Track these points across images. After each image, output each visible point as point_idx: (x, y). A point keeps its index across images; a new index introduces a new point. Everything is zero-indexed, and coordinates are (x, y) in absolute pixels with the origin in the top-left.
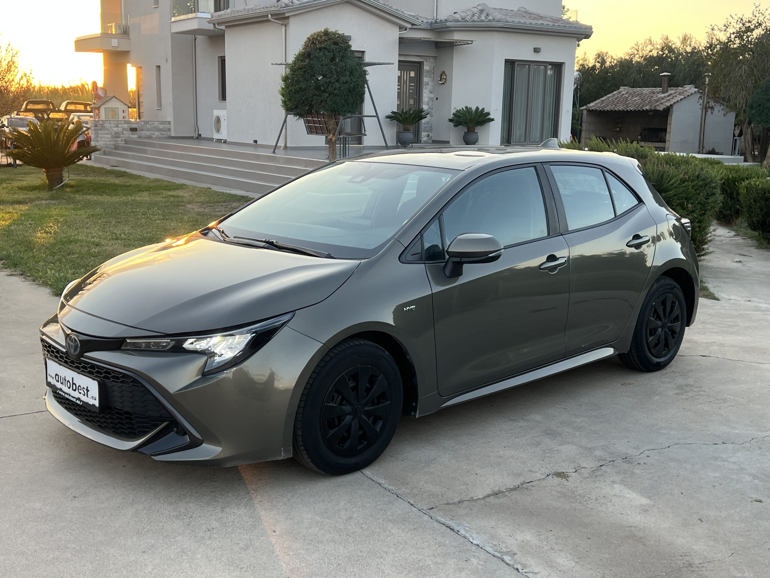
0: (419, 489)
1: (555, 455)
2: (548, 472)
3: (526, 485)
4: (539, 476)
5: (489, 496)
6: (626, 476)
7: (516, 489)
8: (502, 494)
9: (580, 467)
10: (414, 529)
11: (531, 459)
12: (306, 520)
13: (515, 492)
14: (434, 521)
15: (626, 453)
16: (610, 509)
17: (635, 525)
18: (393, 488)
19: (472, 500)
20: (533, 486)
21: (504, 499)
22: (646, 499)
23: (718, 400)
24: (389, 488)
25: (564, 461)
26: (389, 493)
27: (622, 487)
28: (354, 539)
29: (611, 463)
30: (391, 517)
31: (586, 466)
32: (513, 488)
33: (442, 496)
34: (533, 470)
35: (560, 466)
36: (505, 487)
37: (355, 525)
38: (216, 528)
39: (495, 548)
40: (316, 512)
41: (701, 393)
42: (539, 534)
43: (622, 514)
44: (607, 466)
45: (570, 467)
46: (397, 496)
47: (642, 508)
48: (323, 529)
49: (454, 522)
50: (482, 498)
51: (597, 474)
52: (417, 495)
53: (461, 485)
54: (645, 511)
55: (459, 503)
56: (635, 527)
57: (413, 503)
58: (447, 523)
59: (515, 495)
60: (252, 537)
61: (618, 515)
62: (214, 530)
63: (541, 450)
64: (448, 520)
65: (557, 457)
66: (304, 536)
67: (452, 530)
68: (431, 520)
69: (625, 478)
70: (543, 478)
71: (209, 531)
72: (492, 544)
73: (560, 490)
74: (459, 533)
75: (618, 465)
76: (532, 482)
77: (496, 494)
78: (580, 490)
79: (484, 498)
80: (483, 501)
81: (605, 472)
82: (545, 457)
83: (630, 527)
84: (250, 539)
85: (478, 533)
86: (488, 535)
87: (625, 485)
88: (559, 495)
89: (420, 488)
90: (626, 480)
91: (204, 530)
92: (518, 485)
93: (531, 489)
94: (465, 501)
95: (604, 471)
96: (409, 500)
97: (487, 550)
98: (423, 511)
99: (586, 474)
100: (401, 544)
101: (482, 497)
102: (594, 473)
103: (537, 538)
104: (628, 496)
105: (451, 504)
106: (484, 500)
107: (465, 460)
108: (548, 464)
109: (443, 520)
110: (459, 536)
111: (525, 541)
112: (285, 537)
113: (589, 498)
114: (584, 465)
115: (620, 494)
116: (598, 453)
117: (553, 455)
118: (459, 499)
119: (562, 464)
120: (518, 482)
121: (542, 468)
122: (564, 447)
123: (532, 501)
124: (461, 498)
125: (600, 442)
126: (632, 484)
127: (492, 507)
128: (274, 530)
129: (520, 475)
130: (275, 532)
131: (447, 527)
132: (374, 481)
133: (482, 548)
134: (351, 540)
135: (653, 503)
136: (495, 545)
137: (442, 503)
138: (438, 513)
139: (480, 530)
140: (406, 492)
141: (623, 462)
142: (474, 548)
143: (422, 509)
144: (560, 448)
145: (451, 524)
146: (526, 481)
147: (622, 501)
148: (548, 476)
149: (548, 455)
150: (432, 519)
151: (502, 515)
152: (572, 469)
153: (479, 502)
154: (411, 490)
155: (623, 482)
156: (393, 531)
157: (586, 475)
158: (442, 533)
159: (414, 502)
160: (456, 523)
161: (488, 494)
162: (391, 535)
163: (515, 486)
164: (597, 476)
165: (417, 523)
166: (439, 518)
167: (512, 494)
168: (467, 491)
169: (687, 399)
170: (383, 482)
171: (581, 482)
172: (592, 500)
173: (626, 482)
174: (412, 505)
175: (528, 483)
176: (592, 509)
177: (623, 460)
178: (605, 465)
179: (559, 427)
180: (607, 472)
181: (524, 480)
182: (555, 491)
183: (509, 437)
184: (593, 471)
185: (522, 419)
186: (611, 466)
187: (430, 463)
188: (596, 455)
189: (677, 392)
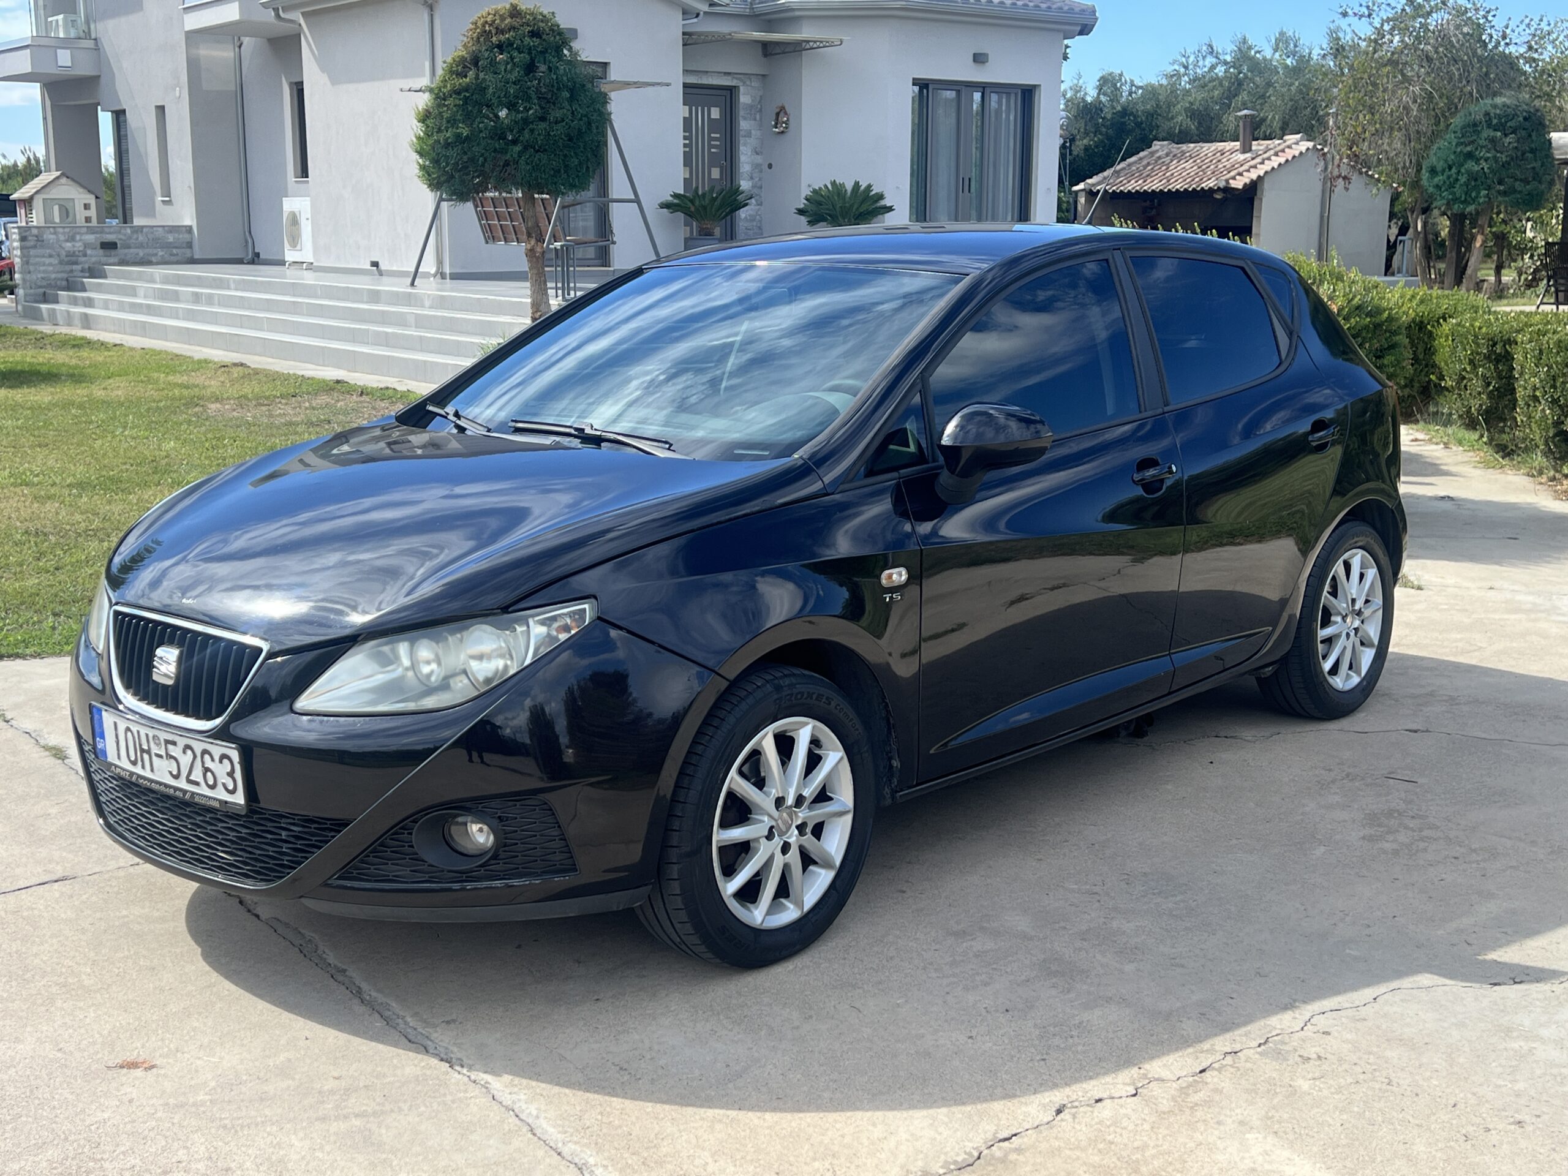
1: (1076, 1040)
3: (1000, 1148)
6: (1275, 1101)
9: (1145, 1077)
11: (1012, 1057)
20: (1019, 1150)
23: (1475, 850)
25: (1100, 1060)
27: (1271, 1140)
29: (1229, 1060)
31: (1163, 1075)
34: (1018, 1094)
36: (943, 1157)
41: (1426, 833)
44: (1219, 1070)
45: (1120, 1080)
51: (1195, 1098)
53: (814, 1159)
63: (1035, 1025)
65: (1080, 1048)
69: (1274, 1109)
70: (1046, 1120)
73: (1097, 1159)
75: (1249, 1065)
76: (1015, 1135)
78: (1153, 1157)
81: (1216, 1090)
82: (1049, 1048)
87: (1276, 1134)
90: (1277, 1116)
93: (1015, 1163)
95: (1211, 1086)
99: (1165, 1102)
102: (1188, 1095)
108: (1058, 1072)
114: (1156, 1070)
115: (1267, 1167)
116: (1189, 1028)
117: (1071, 1041)
120: (975, 1141)
122: (1098, 1012)
125: (1193, 992)
126: (1296, 1129)
141: (1260, 1054)
144: (1086, 1016)
146: (1001, 1136)
148: (1059, 1112)
149: (1057, 1041)
152: (1124, 1084)
155: (1269, 1123)
157: (1165, 1105)
164: (1196, 1104)
169: (1396, 852)
170: (591, 1161)
171: (1153, 1128)
173: (1280, 1122)
175: (1006, 1140)
177: (1259, 1050)
178: (1214, 1069)
179: (1080, 949)
180: (1221, 1092)
181: (991, 1128)
182: (1085, 1163)
183: (947, 990)
184: (1182, 1088)
185: (982, 929)
186: (1232, 1070)
187: (731, 1085)
188: (1185, 1033)
189: (1367, 831)
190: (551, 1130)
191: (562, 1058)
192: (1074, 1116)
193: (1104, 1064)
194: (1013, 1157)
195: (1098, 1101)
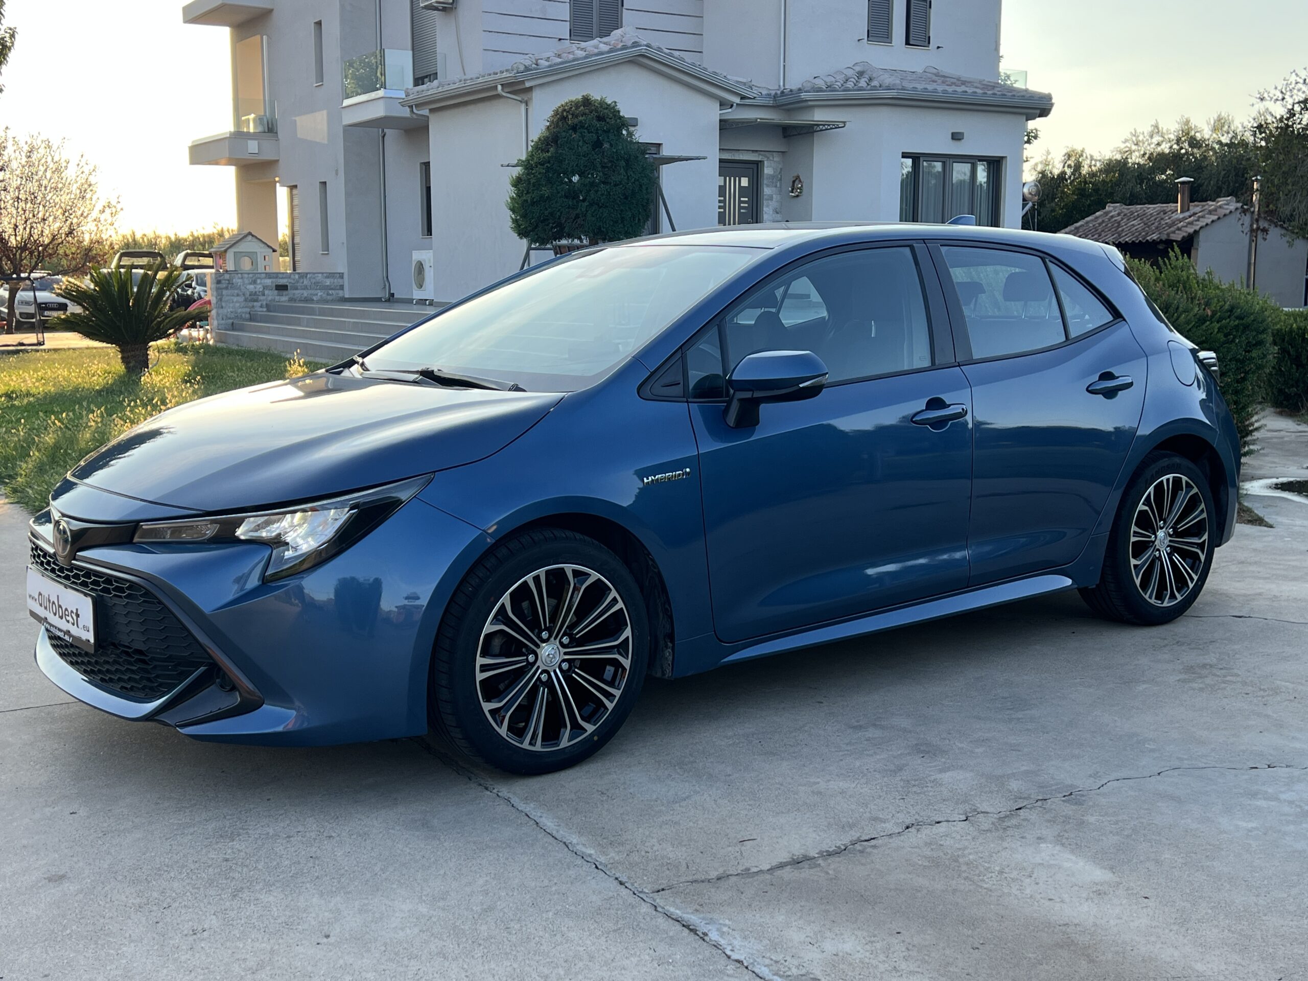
0: (643, 853)
1: (930, 789)
2: (908, 822)
3: (861, 845)
4: (890, 827)
5: (781, 866)
6: (1067, 827)
7: (838, 852)
8: (809, 862)
9: (975, 810)
10: (615, 931)
11: (880, 797)
12: (397, 915)
13: (838, 859)
14: (660, 915)
15: (1071, 786)
16: (1028, 891)
17: (1076, 921)
18: (592, 852)
19: (747, 873)
20: (874, 847)
21: (812, 871)
22: (1103, 871)
23: (1264, 690)
24: (583, 853)
25: (944, 800)
26: (579, 861)
27: (1058, 848)
28: (486, 951)
29: (1039, 803)
30: (573, 908)
31: (988, 810)
32: (833, 851)
33: (688, 867)
34: (881, 816)
35: (935, 810)
36: (819, 848)
37: (496, 923)
38: (210, 929)
39: (775, 968)
40: (424, 898)
41: (1229, 678)
42: (873, 939)
43: (1050, 900)
44: (1031, 809)
45: (956, 811)
46: (597, 867)
47: (1094, 889)
48: (427, 930)
49: (702, 916)
50: (768, 870)
51: (1009, 824)
52: (637, 864)
53: (729, 846)
54: (1100, 894)
55: (719, 879)
56: (1076, 925)
57: (624, 879)
58: (686, 919)
59: (834, 863)
60: (277, 947)
61: (1043, 901)
62: (205, 933)
63: (901, 780)
64: (688, 913)
65: (931, 794)
66: (385, 944)
67: (694, 931)
68: (654, 913)
69: (1065, 831)
70: (897, 831)
71: (195, 934)
72: (772, 959)
73: (929, 853)
74: (706, 938)
75: (1053, 807)
76: (874, 839)
77: (796, 862)
78: (970, 854)
79: (771, 870)
80: (768, 877)
81: (1025, 820)
82: (909, 792)
83: (1065, 925)
84: (272, 952)
85: (745, 938)
86: (766, 942)
87: (1063, 845)
88: (924, 864)
89: (646, 852)
90: (1066, 835)
91: (186, 932)
92: (844, 845)
93: (870, 854)
94: (731, 875)
95: (1022, 818)
96: (617, 876)
97: (756, 970)
98: (641, 895)
100: (581, 960)
101: (768, 867)
102: (1004, 821)
103: (868, 947)
104: (1067, 865)
105: (703, 882)
106: (771, 874)
107: (747, 799)
108: (912, 805)
109: (678, 913)
110: (705, 944)
111: (841, 954)
112: (346, 946)
113: (987, 869)
114: (984, 807)
115: (1052, 862)
116: (1014, 785)
117: (926, 789)
118: (721, 870)
119: (941, 805)
120: (844, 840)
121: (898, 812)
122: (949, 774)
123: (869, 875)
124: (724, 871)
125: (1022, 765)
126: (1079, 842)
127: (784, 887)
128: (327, 934)
129: (851, 826)
130: (327, 936)
131: (684, 926)
132: (556, 839)
133: (747, 968)
134: (478, 953)
135: (1118, 879)
136: (776, 962)
137: (683, 879)
138: (672, 899)
139: (751, 932)
140: (617, 858)
141: (1063, 801)
142: (731, 969)
143: (640, 892)
144: (939, 776)
145: (694, 919)
146: (862, 839)
147: (1054, 874)
148: (908, 828)
149: (915, 789)
150: (656, 910)
151: (802, 904)
152: (959, 814)
153: (761, 877)
154: (627, 855)
155: (1059, 839)
156: (571, 934)
157: (986, 826)
158: (672, 938)
159: (628, 877)
160: (703, 919)
161: (781, 863)
162: (564, 941)
163: (839, 847)
164: (1009, 827)
165: (624, 918)
166: (672, 909)
167: (829, 861)
168: (739, 857)
169: (1201, 690)
170: (575, 841)
171: (974, 838)
172: (992, 872)
173: (1068, 839)
174: (621, 883)
175: (866, 841)
176: (991, 891)
177: (1064, 799)
178: (1027, 808)
179: (945, 739)
180: (1029, 821)
181: (858, 835)
182: (919, 855)
183: (841, 758)
184: (1000, 818)
185: (875, 725)
186: (1039, 809)
187: (677, 805)
188: (1011, 788)
189: (1182, 676)
190: (549, 824)
191: (563, 786)
192: (918, 830)
193: (947, 803)
194: (869, 850)
195: (938, 822)
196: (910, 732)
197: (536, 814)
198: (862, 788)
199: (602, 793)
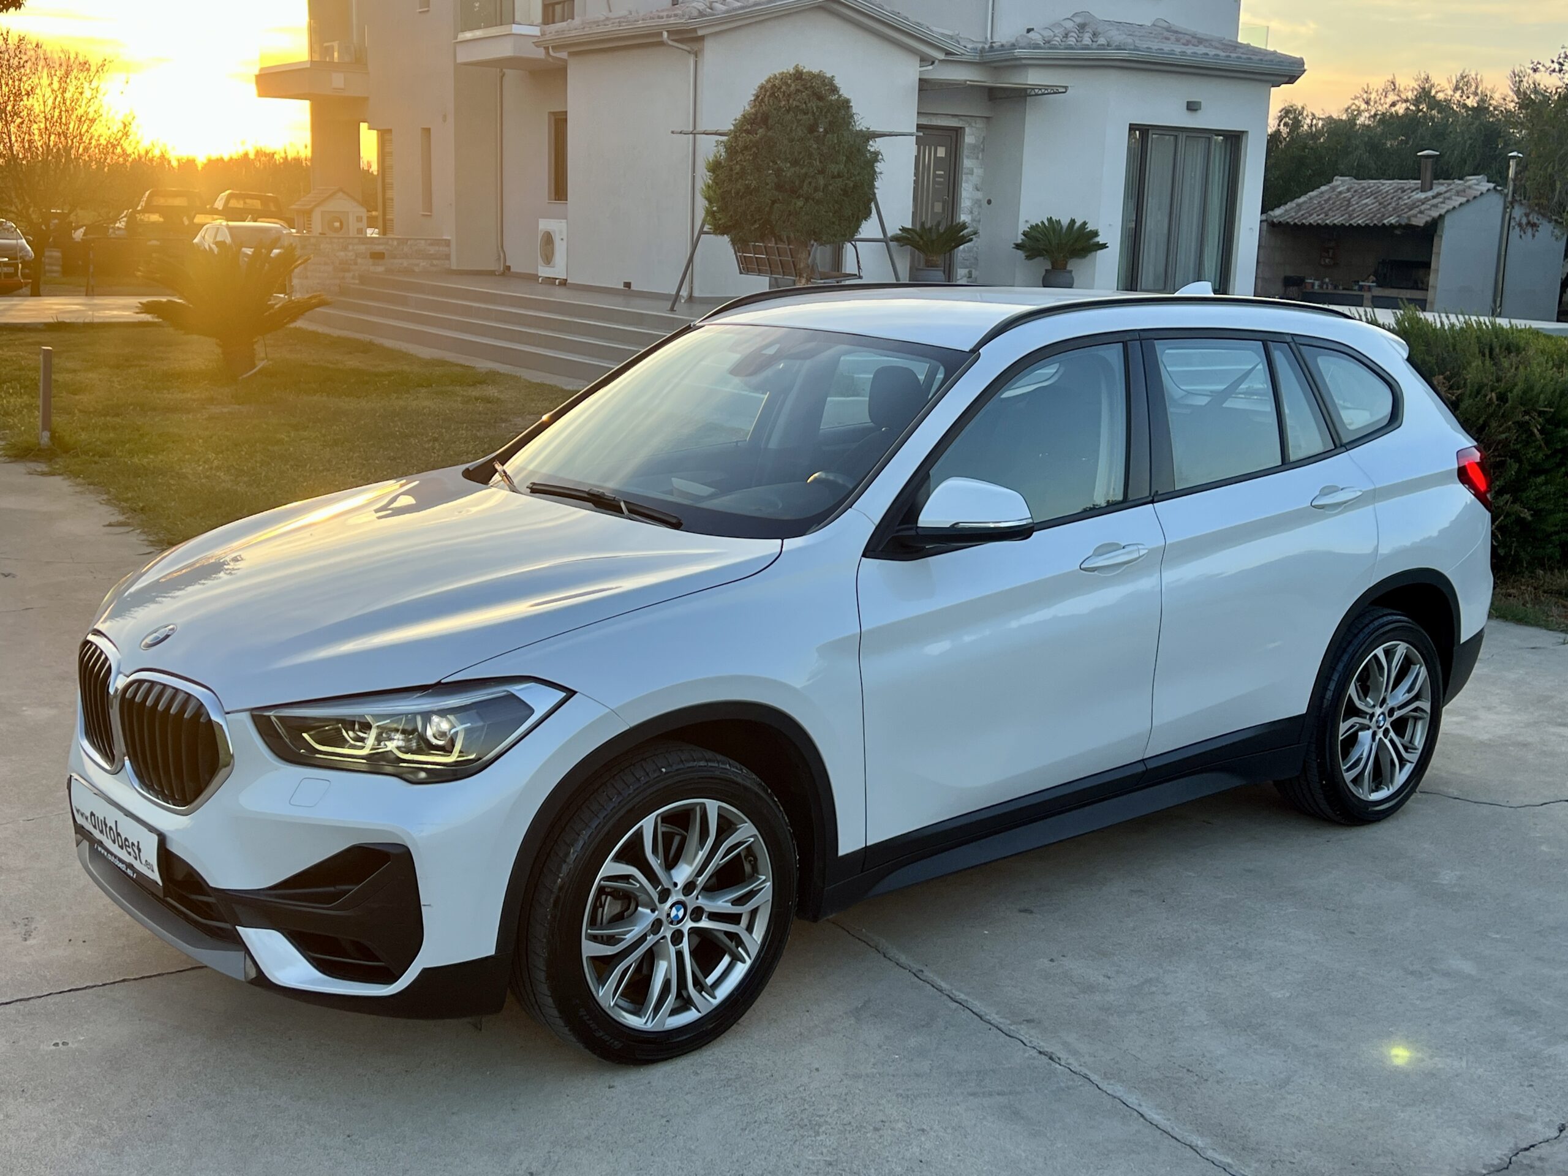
1: (1552, 1070)
2: (1558, 1121)
3: (1525, 1157)
4: (1542, 1129)
11: (1504, 1082)
18: (1229, 1160)
20: (1540, 1159)
24: (1221, 1162)
36: (1480, 1160)
63: (1513, 1056)
70: (1552, 1136)
76: (1533, 1146)
93: (1542, 1168)
108: (1547, 1096)
117: (1548, 1071)
121: (1538, 1106)
122: (1560, 1048)
129: (1497, 1127)
132: (1177, 1140)
144: (1552, 1051)
146: (1520, 1146)
148: (1561, 1131)
149: (1535, 1070)
154: (1272, 1167)
175: (1527, 1149)
181: (1513, 1140)
183: (1426, 1021)
187: (1284, 1090)
190: (1156, 1117)
194: (1537, 1164)
196: (1480, 980)
197: (1132, 1100)
198: (1476, 1069)
199: (1188, 1070)
